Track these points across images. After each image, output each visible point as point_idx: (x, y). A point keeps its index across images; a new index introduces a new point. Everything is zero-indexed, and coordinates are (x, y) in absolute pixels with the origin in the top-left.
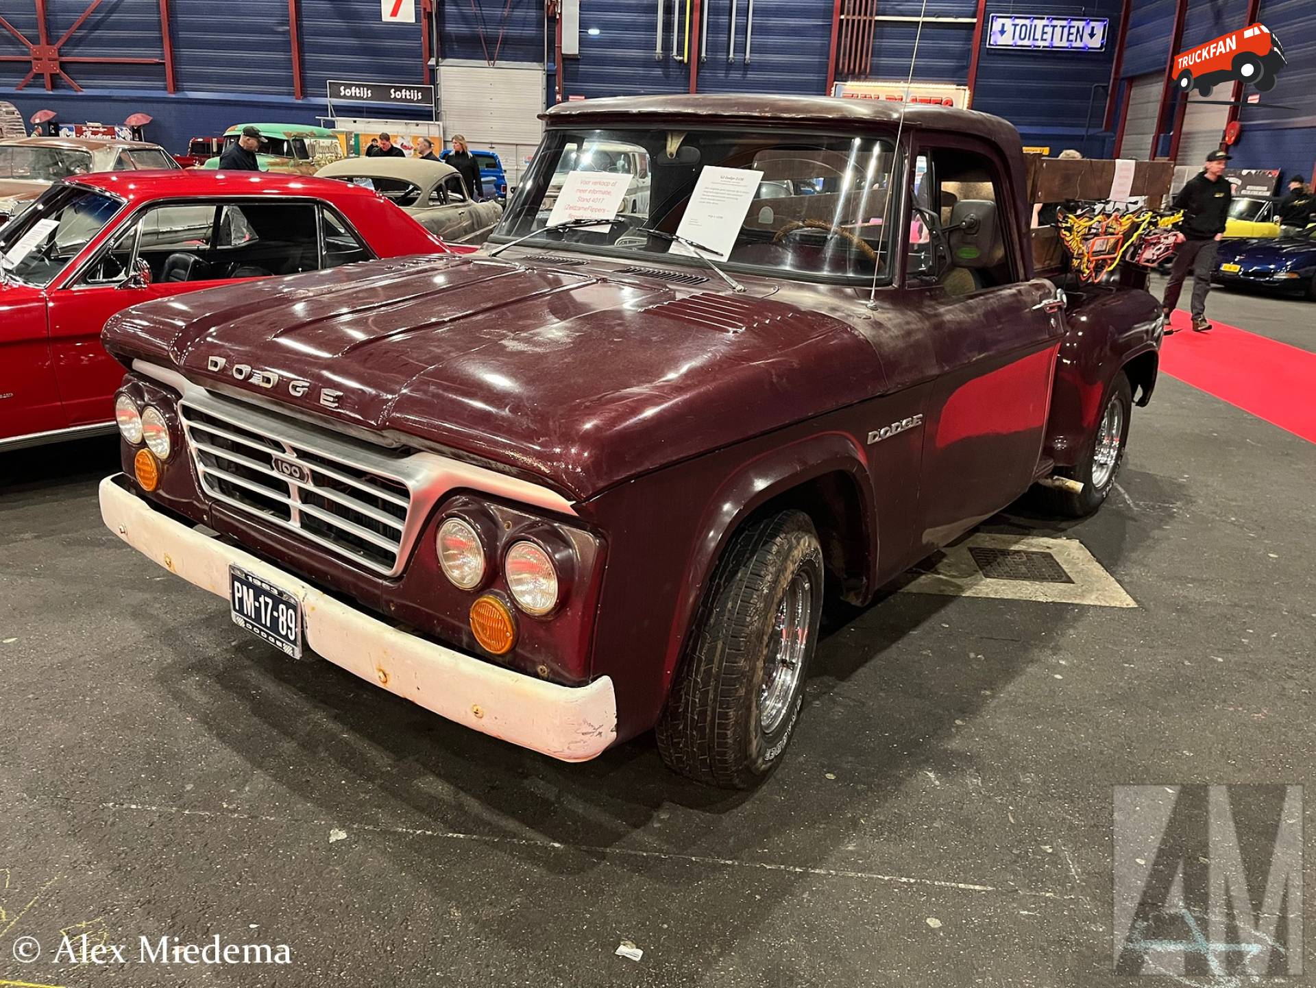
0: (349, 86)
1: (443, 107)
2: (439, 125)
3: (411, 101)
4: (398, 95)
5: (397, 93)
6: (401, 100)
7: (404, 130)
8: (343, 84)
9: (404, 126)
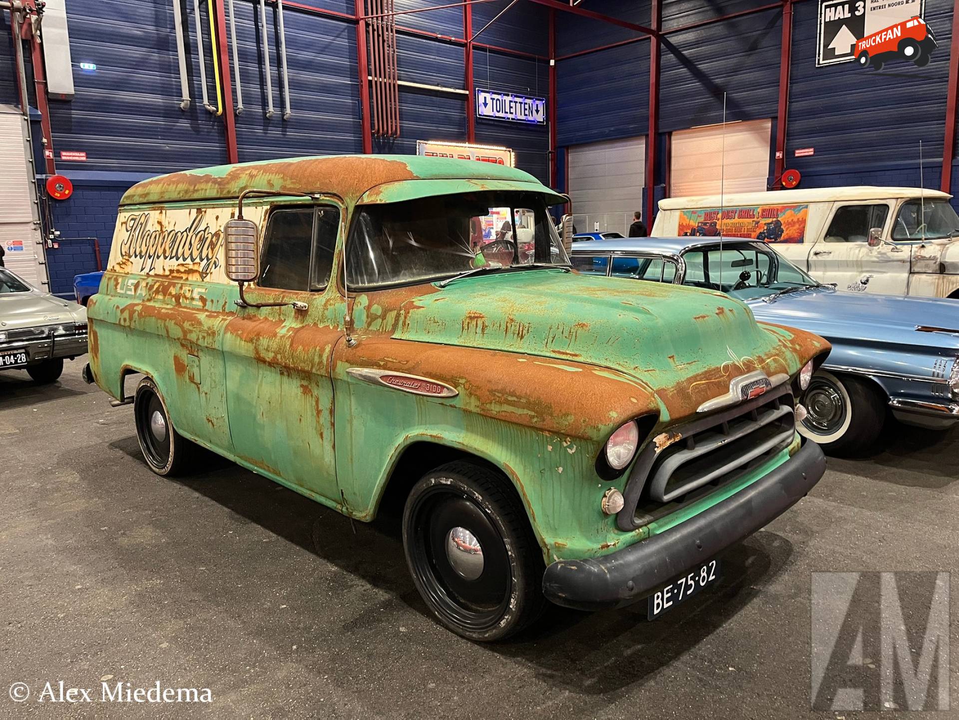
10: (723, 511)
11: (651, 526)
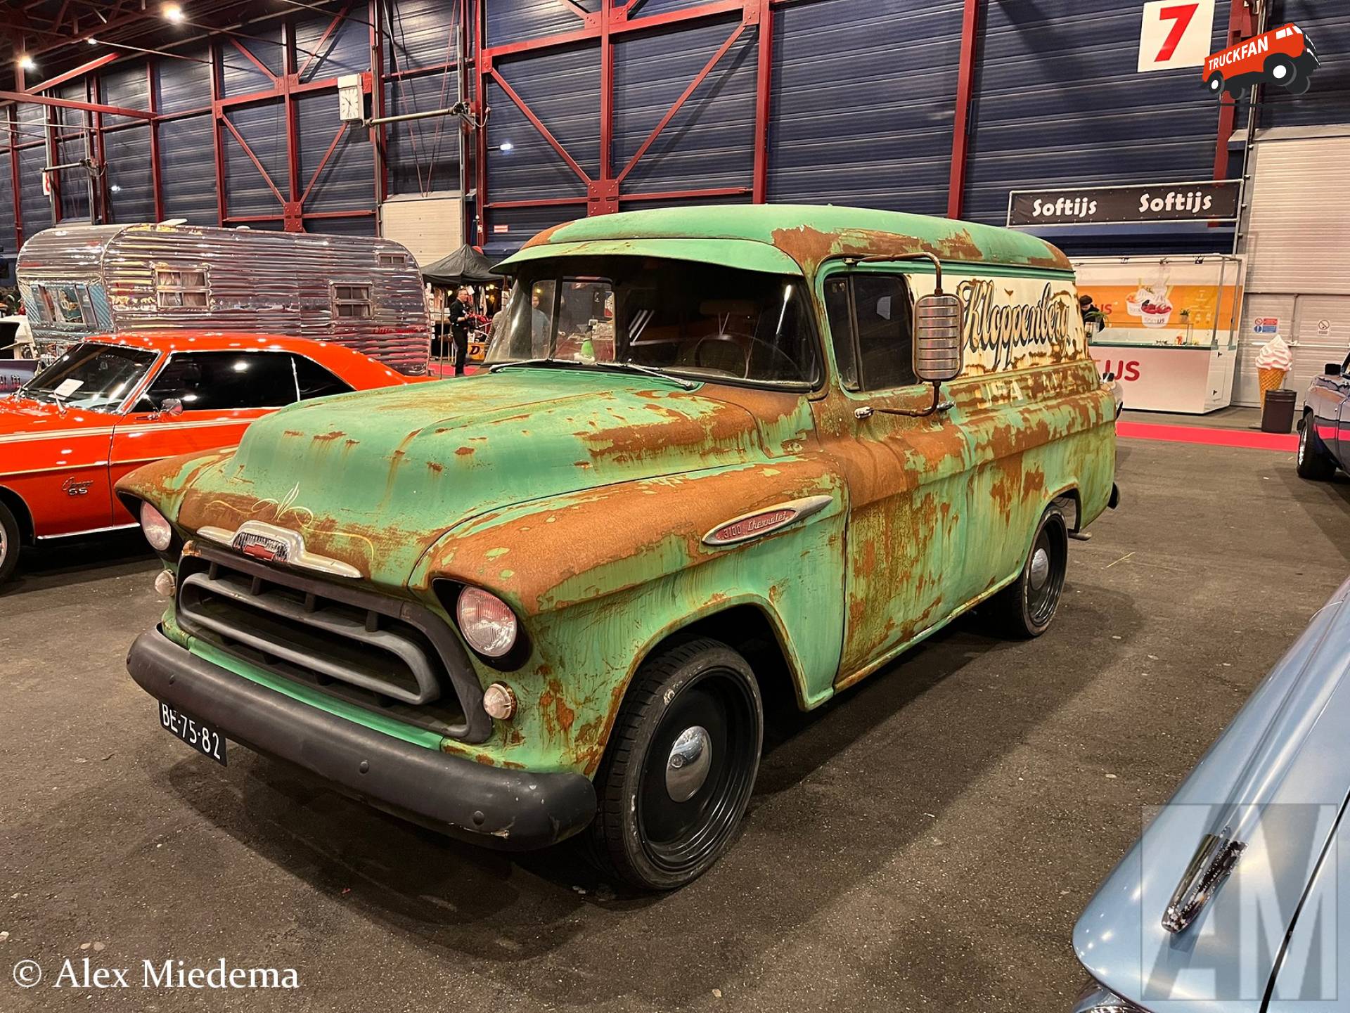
0: (1052, 198)
1: (1256, 222)
2: (1240, 261)
3: (1186, 214)
4: (1157, 205)
5: (1157, 200)
6: (1163, 214)
7: (1156, 276)
8: (1037, 196)
9: (1158, 268)
10: (220, 682)
11: (192, 639)
